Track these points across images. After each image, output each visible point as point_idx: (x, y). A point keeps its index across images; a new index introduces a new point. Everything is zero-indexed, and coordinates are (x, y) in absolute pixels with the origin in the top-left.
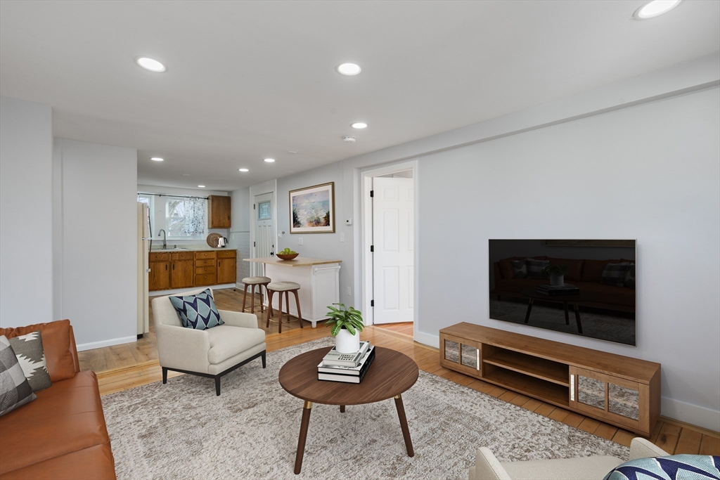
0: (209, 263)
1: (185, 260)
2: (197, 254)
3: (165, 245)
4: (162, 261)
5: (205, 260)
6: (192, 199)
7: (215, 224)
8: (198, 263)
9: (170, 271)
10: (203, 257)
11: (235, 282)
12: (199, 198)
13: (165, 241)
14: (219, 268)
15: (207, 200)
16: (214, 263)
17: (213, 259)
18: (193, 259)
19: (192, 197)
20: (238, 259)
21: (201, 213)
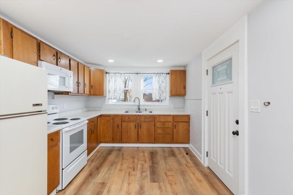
0: (167, 125)
1: (148, 122)
2: (157, 117)
3: (139, 109)
4: (132, 121)
5: (164, 123)
6: (158, 75)
7: (174, 93)
8: (158, 125)
9: (138, 129)
10: (162, 120)
11: (188, 143)
12: (162, 74)
13: (139, 106)
14: (175, 130)
15: (168, 75)
16: (170, 125)
17: (170, 122)
18: (154, 121)
19: (158, 73)
20: (191, 123)
21: (164, 85)
